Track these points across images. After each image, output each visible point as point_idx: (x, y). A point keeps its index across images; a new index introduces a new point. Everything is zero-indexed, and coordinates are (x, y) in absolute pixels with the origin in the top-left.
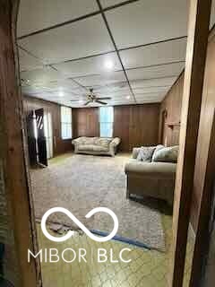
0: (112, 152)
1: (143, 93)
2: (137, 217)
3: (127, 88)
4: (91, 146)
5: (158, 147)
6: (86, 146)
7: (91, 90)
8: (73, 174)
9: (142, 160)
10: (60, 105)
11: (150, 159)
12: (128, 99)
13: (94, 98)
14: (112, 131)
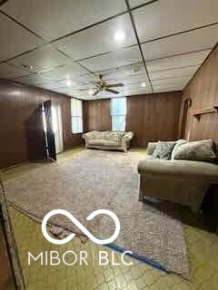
0: (124, 147)
1: (163, 78)
2: (152, 226)
3: (142, 71)
4: (102, 141)
5: (179, 142)
6: (97, 141)
7: (101, 77)
8: (81, 170)
9: (158, 157)
10: (70, 97)
11: (168, 156)
12: (144, 87)
13: (103, 86)
14: (124, 124)
